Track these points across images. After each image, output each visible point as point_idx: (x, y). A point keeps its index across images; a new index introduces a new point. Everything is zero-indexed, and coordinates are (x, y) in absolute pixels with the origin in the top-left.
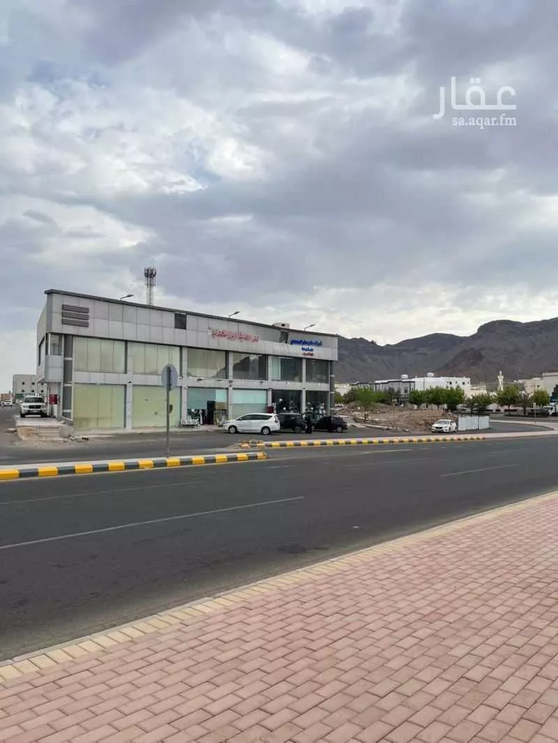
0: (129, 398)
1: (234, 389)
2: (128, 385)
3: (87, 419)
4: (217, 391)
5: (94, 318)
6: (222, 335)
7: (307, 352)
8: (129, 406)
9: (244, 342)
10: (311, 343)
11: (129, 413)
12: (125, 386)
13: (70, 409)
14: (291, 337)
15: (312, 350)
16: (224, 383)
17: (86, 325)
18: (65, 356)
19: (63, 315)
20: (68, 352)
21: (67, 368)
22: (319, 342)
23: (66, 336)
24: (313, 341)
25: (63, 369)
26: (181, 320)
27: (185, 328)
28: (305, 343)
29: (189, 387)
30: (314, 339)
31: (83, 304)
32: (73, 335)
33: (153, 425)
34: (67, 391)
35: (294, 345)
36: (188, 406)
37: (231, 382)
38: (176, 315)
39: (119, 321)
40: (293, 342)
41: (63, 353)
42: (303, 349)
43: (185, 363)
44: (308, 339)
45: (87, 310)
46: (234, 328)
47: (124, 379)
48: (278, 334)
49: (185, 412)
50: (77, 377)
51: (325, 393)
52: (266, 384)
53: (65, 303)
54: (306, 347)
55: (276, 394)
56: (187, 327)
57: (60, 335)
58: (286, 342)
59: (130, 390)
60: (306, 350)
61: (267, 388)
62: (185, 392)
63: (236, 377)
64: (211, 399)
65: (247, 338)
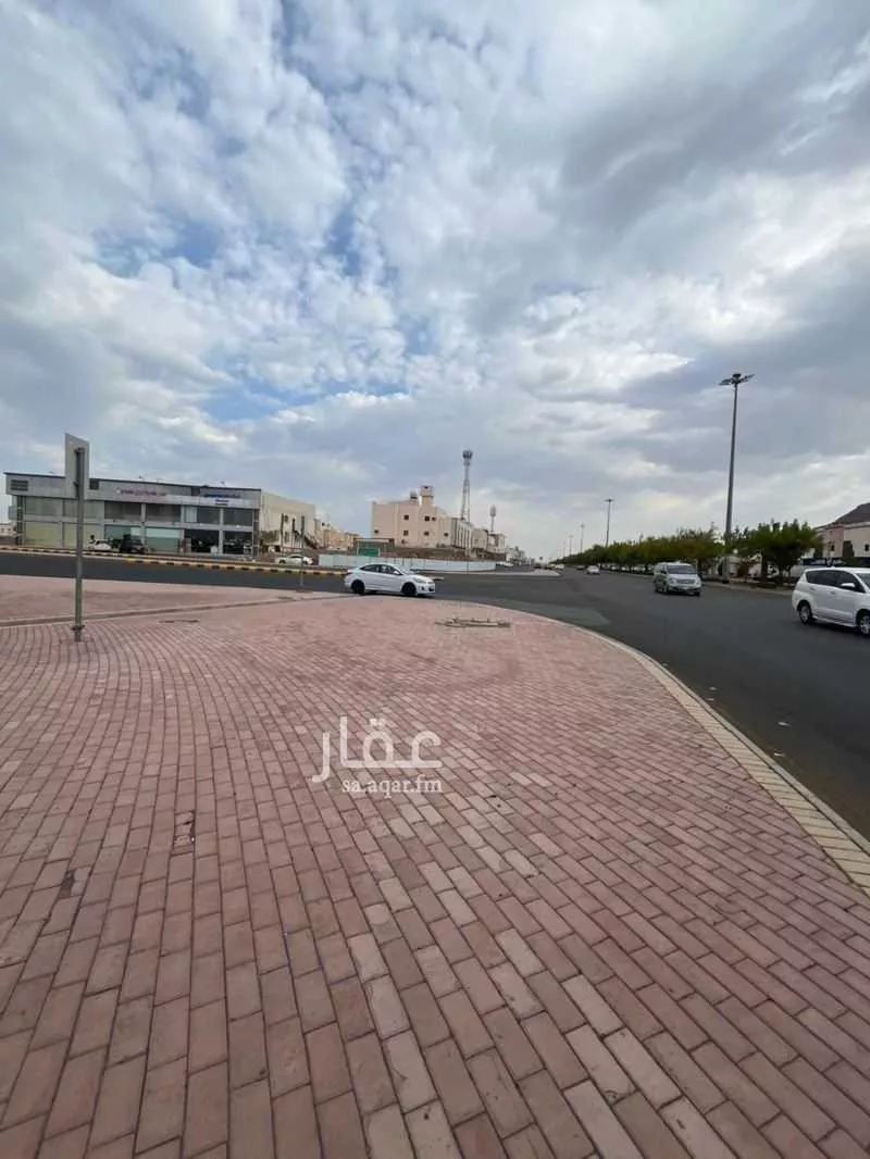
1: (147, 527)
3: (34, 540)
4: (131, 528)
5: (31, 486)
6: (131, 492)
7: (223, 503)
10: (226, 496)
14: (204, 492)
15: (227, 501)
16: (137, 523)
17: (29, 490)
18: (18, 506)
19: (14, 485)
20: (20, 504)
26: (94, 484)
27: (98, 489)
28: (220, 496)
29: (106, 525)
30: (231, 493)
31: (28, 479)
35: (207, 498)
36: (105, 536)
37: (143, 523)
39: (49, 487)
40: (206, 496)
42: (217, 501)
43: (103, 511)
44: (223, 493)
45: (26, 482)
46: (141, 488)
48: (189, 490)
51: (250, 533)
52: (177, 525)
53: (13, 479)
54: (219, 499)
55: (188, 533)
56: (101, 489)
58: (199, 496)
60: (220, 501)
61: (180, 528)
62: (102, 528)
63: (150, 520)
64: (127, 533)
65: (154, 494)
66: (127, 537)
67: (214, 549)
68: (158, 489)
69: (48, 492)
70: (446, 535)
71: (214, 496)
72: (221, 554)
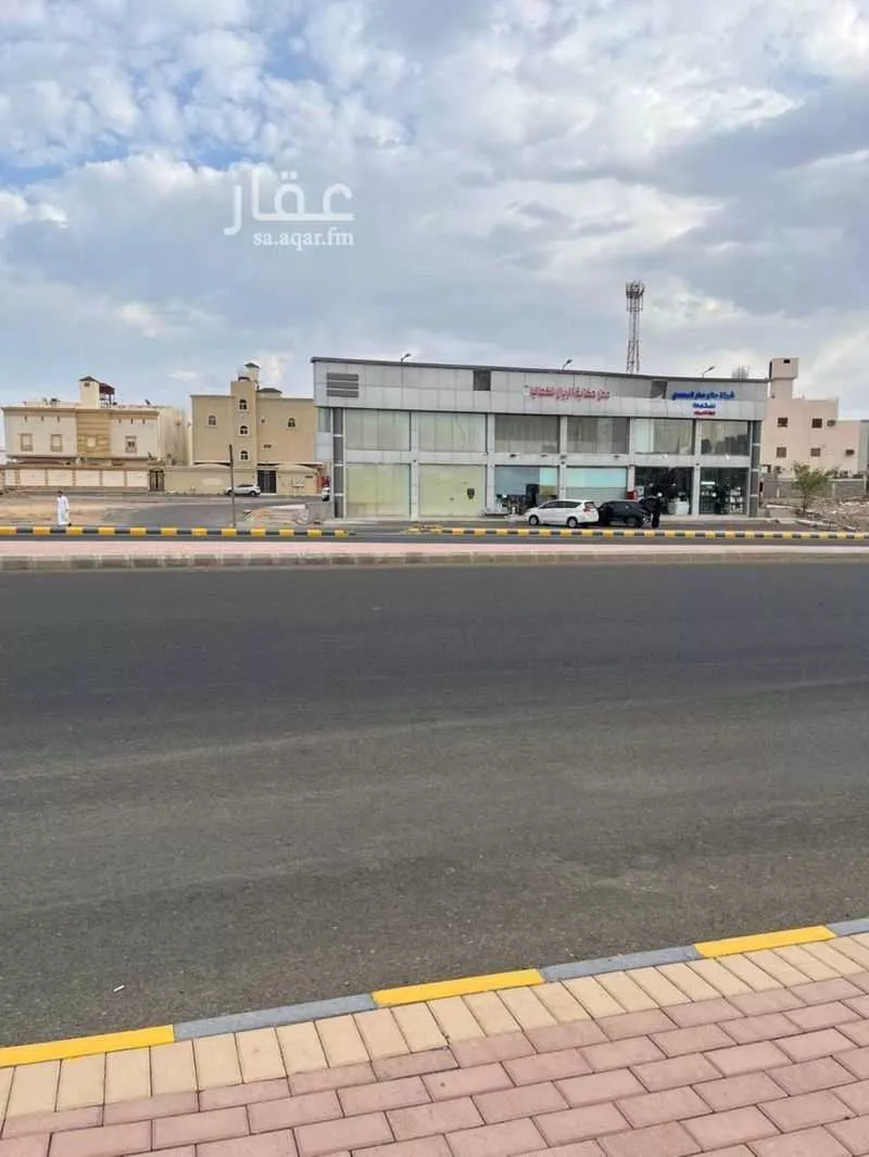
0: (415, 481)
1: (568, 467)
2: (413, 464)
3: (364, 505)
4: (541, 469)
5: (366, 386)
6: (549, 393)
7: (701, 410)
8: (414, 490)
9: (584, 401)
10: (712, 396)
11: (415, 498)
12: (410, 465)
13: (342, 492)
14: (672, 388)
15: (713, 407)
16: (552, 459)
17: (356, 395)
18: (335, 432)
19: (329, 385)
20: (337, 428)
21: (337, 446)
22: (729, 393)
23: (335, 409)
24: (717, 392)
25: (332, 448)
26: (482, 377)
27: (488, 389)
28: (700, 396)
29: (496, 466)
30: (718, 389)
31: (352, 370)
32: (342, 408)
33: (447, 513)
34: (338, 471)
35: (678, 401)
36: (495, 490)
37: (563, 457)
38: (475, 373)
39: (397, 387)
40: (675, 396)
41: (332, 430)
42: (696, 406)
43: (491, 435)
44: (705, 389)
45: (356, 378)
46: (566, 383)
47: (406, 457)
48: (648, 385)
49: (492, 498)
50: (349, 455)
51: (742, 471)
52: (624, 460)
53: (330, 371)
54: (700, 402)
55: (642, 473)
56: (492, 388)
57: (328, 408)
58: (664, 397)
59: (415, 470)
60: (701, 406)
61: (627, 464)
62: (491, 473)
63: (577, 451)
64: (532, 481)
65: (589, 395)
66: (533, 489)
67: (680, 506)
68: (597, 385)
69: (394, 397)
70: (850, 452)
71: (690, 396)
72: (696, 517)
